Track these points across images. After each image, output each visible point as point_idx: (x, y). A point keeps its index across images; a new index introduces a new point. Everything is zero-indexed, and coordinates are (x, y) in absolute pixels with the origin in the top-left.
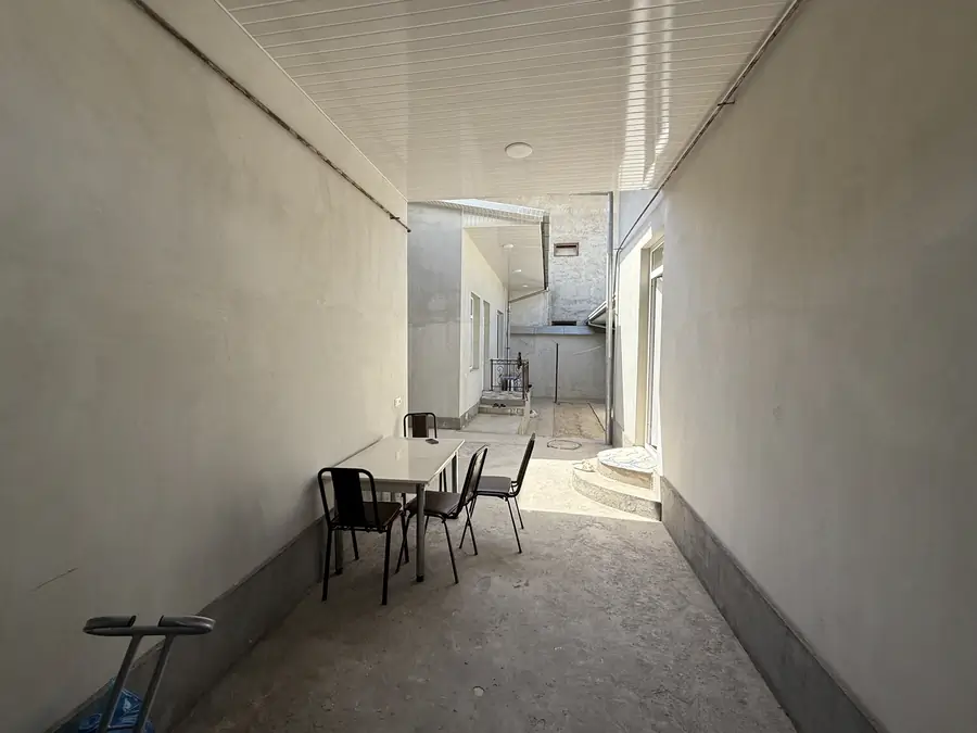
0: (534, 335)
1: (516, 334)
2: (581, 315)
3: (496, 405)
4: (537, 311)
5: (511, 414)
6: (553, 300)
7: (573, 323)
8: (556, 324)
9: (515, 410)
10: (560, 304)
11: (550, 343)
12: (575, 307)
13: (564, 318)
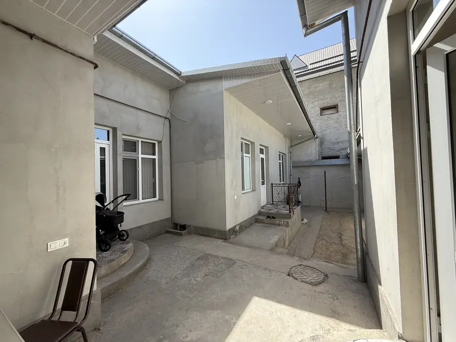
0: (309, 166)
1: (296, 166)
2: (342, 151)
3: (268, 217)
4: (311, 151)
5: (279, 225)
6: (321, 143)
7: (337, 157)
8: (324, 158)
9: (282, 222)
10: (327, 145)
11: (319, 172)
12: (337, 147)
13: (330, 154)
